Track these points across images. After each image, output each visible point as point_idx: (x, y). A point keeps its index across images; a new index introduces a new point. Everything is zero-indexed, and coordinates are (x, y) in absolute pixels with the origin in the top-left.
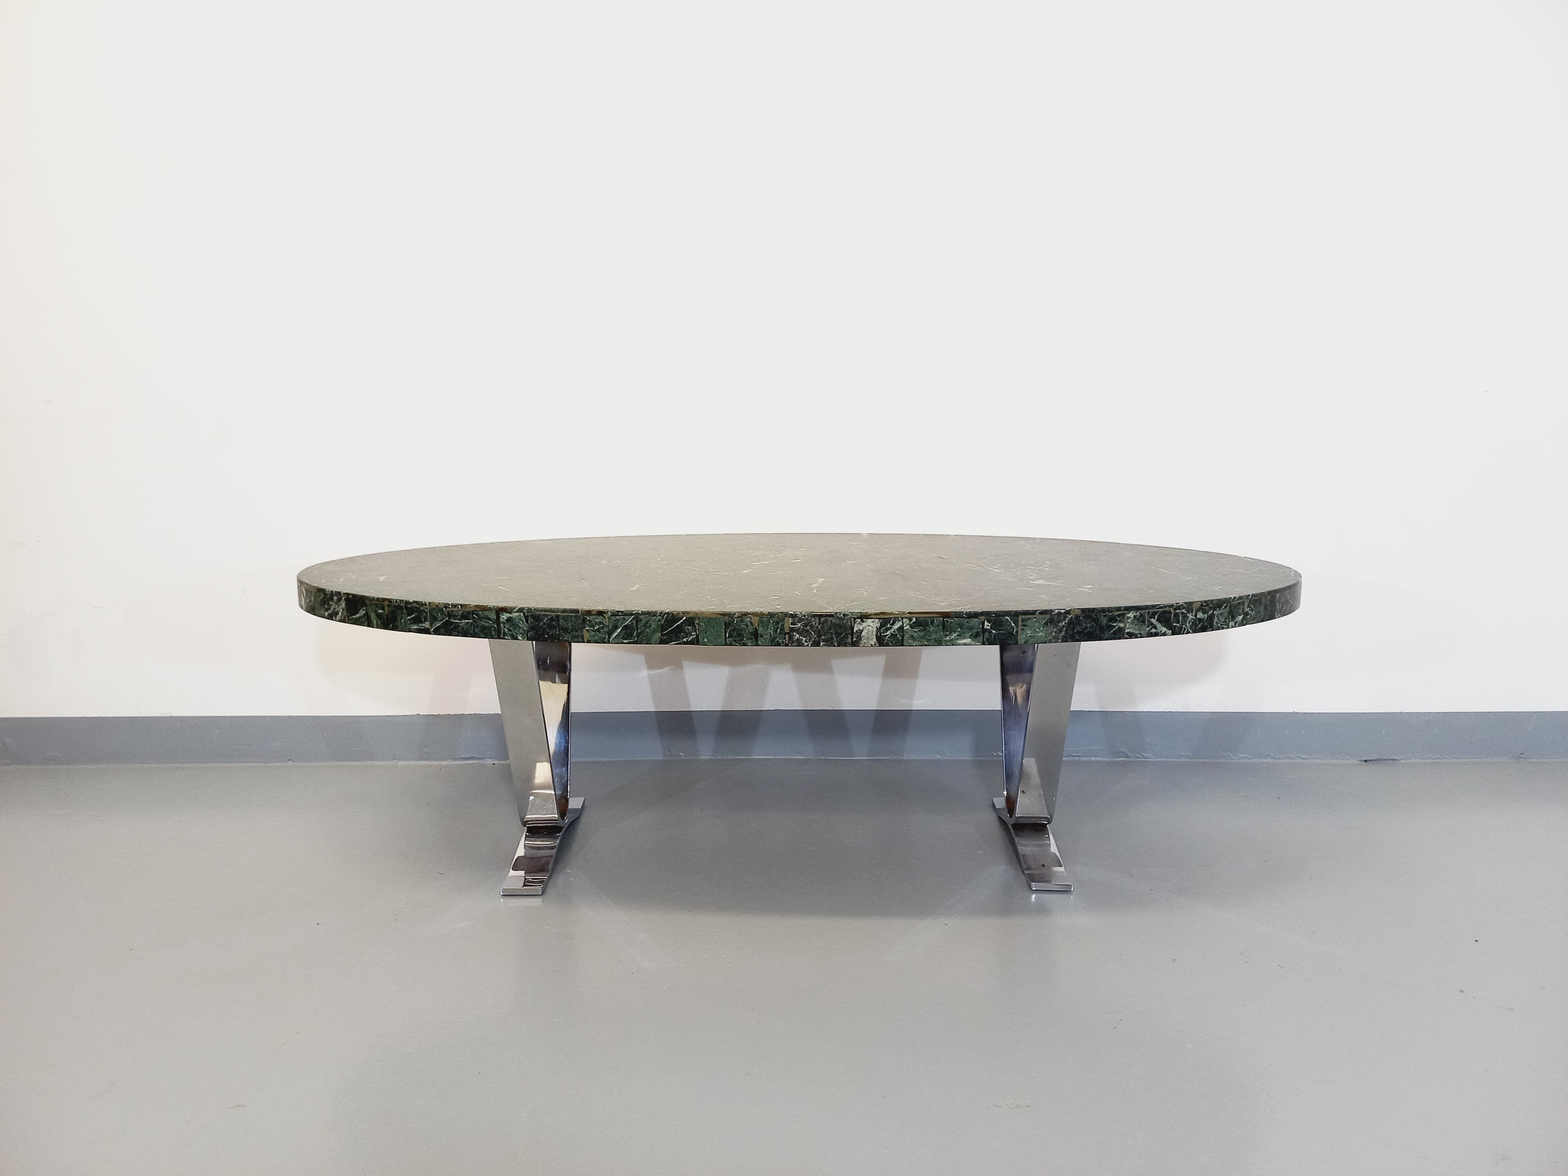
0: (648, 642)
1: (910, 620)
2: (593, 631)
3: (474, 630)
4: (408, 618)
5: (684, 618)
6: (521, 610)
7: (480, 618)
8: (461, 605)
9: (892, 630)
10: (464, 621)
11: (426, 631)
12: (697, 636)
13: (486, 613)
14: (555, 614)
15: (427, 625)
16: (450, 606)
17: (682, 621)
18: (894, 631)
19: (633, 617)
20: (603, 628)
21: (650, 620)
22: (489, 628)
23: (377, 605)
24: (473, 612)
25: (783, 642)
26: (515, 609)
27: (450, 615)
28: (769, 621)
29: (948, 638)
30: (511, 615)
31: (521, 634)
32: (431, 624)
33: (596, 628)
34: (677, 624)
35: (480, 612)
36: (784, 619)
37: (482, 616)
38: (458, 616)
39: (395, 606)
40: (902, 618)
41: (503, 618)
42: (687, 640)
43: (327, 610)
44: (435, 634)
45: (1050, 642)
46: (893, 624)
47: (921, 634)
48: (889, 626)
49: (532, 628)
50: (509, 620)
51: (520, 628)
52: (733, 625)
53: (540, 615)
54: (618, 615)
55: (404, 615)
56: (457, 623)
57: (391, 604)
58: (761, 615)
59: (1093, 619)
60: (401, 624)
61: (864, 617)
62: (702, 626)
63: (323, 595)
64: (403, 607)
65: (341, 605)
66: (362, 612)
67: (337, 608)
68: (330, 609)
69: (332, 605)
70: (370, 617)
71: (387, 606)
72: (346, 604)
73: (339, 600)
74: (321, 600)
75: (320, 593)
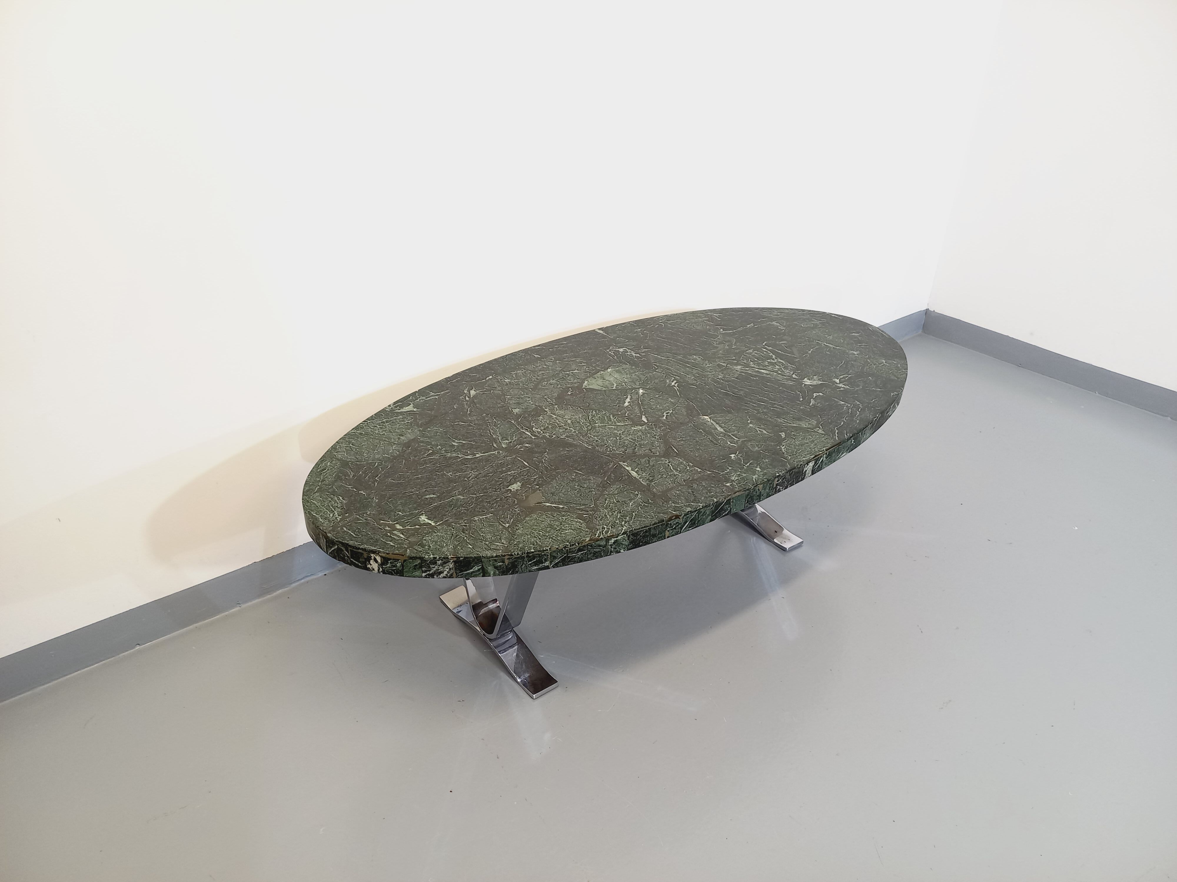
0: (704, 524)
2: (671, 530)
5: (725, 501)
6: (625, 533)
7: (593, 547)
8: (578, 543)
9: (818, 464)
10: (580, 553)
11: (546, 568)
12: (731, 509)
13: (598, 543)
14: (648, 527)
15: (547, 564)
17: (724, 504)
19: (697, 512)
20: (678, 526)
21: (706, 509)
22: (600, 552)
23: (495, 561)
24: (588, 545)
26: (620, 533)
27: (569, 552)
29: (838, 457)
30: (617, 539)
31: (623, 548)
32: (551, 562)
33: (673, 527)
34: (720, 507)
37: (595, 545)
38: (575, 551)
39: (516, 558)
41: (611, 542)
42: (724, 515)
44: (554, 568)
46: (819, 460)
49: (631, 543)
50: (615, 542)
51: (623, 545)
52: (750, 495)
53: (638, 531)
54: (688, 514)
56: (574, 555)
57: (512, 557)
60: (522, 569)
63: (419, 561)
64: (525, 557)
65: (447, 566)
66: (477, 568)
67: (441, 569)
68: (430, 571)
69: (434, 567)
70: (487, 571)
71: (507, 559)
72: (455, 564)
73: (445, 563)
74: (416, 565)
75: (414, 561)
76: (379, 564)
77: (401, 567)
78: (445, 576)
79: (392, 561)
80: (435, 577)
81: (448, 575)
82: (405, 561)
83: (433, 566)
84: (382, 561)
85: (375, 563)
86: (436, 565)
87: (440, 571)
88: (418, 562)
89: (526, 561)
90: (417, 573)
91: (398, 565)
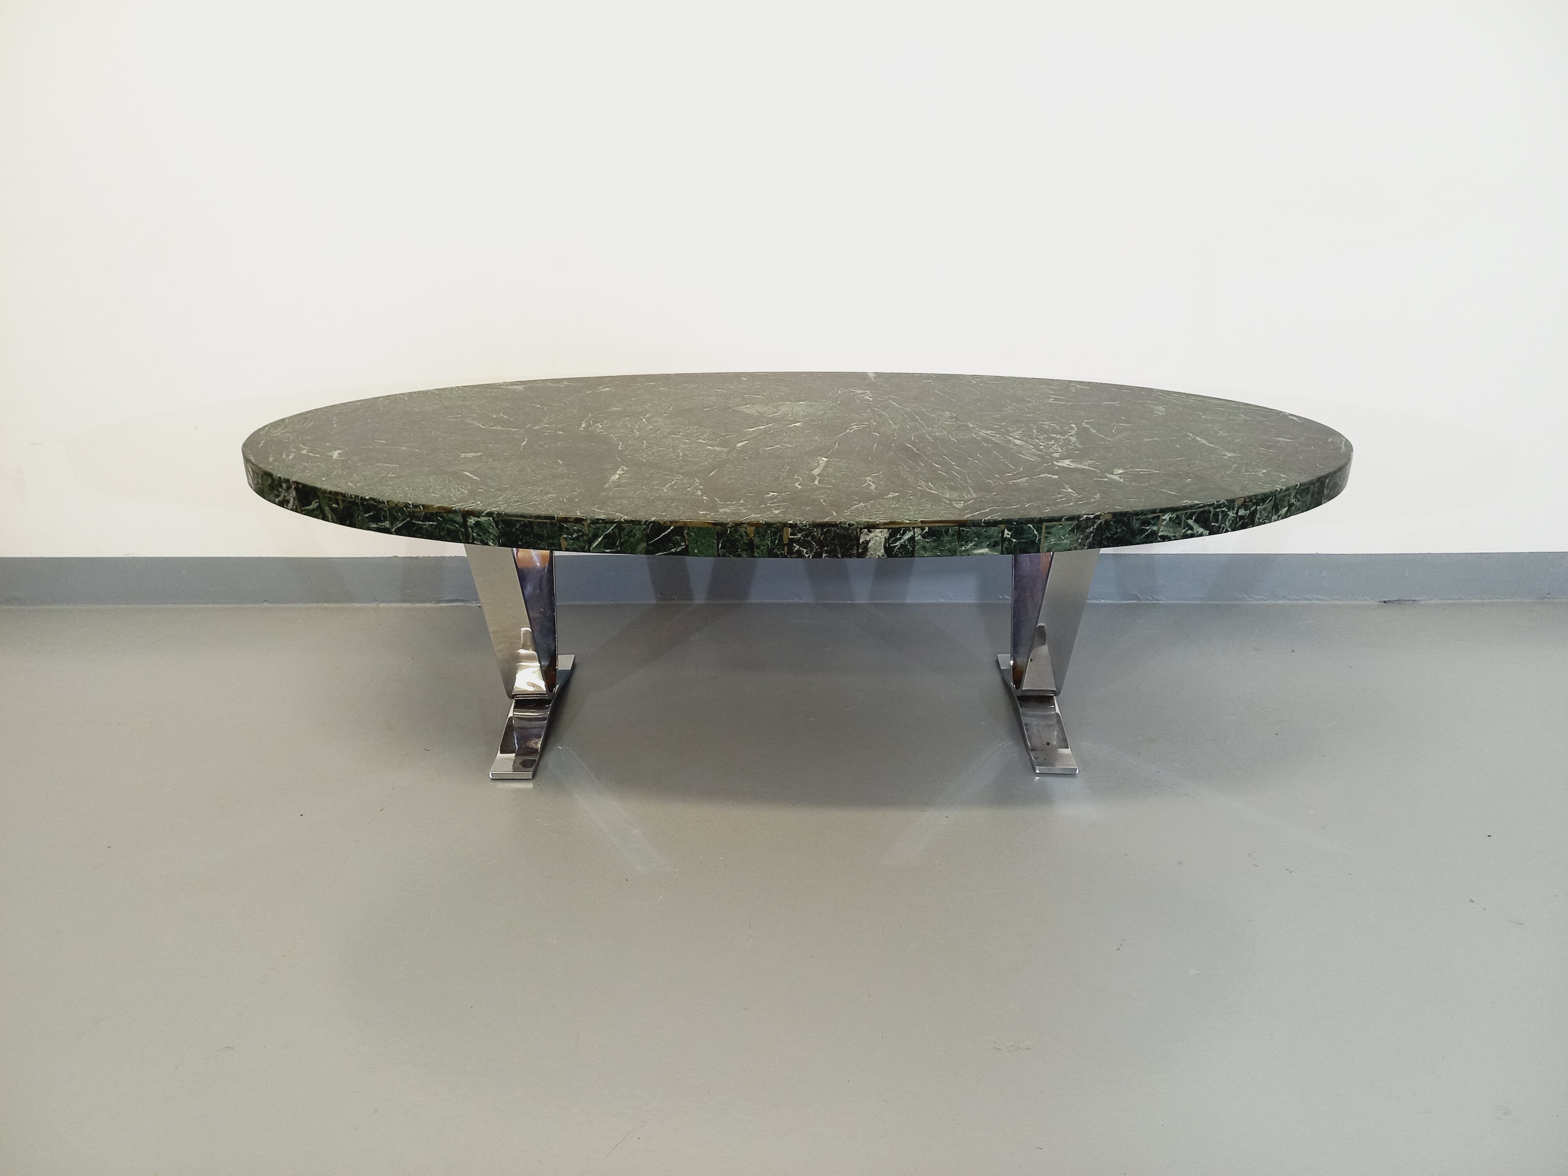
0: (633, 552)
1: (923, 529)
2: (571, 539)
3: (440, 533)
4: (366, 515)
5: (672, 528)
6: (490, 514)
7: (445, 521)
8: (423, 506)
9: (902, 541)
10: (427, 523)
11: (387, 531)
12: (687, 546)
13: (451, 515)
14: (529, 520)
15: (387, 524)
16: (411, 507)
17: (669, 530)
18: (904, 542)
19: (615, 525)
20: (582, 536)
21: (635, 528)
22: (456, 531)
23: (330, 499)
24: (437, 514)
25: (781, 553)
26: (483, 512)
27: (412, 515)
28: (766, 532)
29: (963, 548)
30: (479, 519)
31: (491, 539)
32: (392, 524)
33: (574, 536)
34: (663, 534)
35: (445, 514)
36: (783, 530)
37: (447, 518)
38: (420, 517)
39: (349, 502)
40: (914, 528)
41: (471, 522)
42: (676, 550)
43: (277, 496)
44: (397, 535)
45: (1075, 549)
46: (903, 534)
47: (934, 544)
48: (898, 536)
49: (503, 534)
50: (477, 524)
51: (490, 533)
52: (726, 536)
53: (511, 520)
54: (599, 523)
55: (361, 513)
56: (420, 524)
57: (345, 498)
58: (757, 525)
59: (1124, 523)
60: (358, 521)
61: (871, 527)
62: (692, 536)
64: (360, 503)
65: (291, 493)
66: (315, 504)
67: (287, 496)
68: (280, 496)
70: (325, 512)
71: (341, 500)
72: (297, 491)
73: (288, 488)
75: (268, 477)
78: (293, 507)
80: (286, 506)
83: (281, 490)
86: (283, 488)
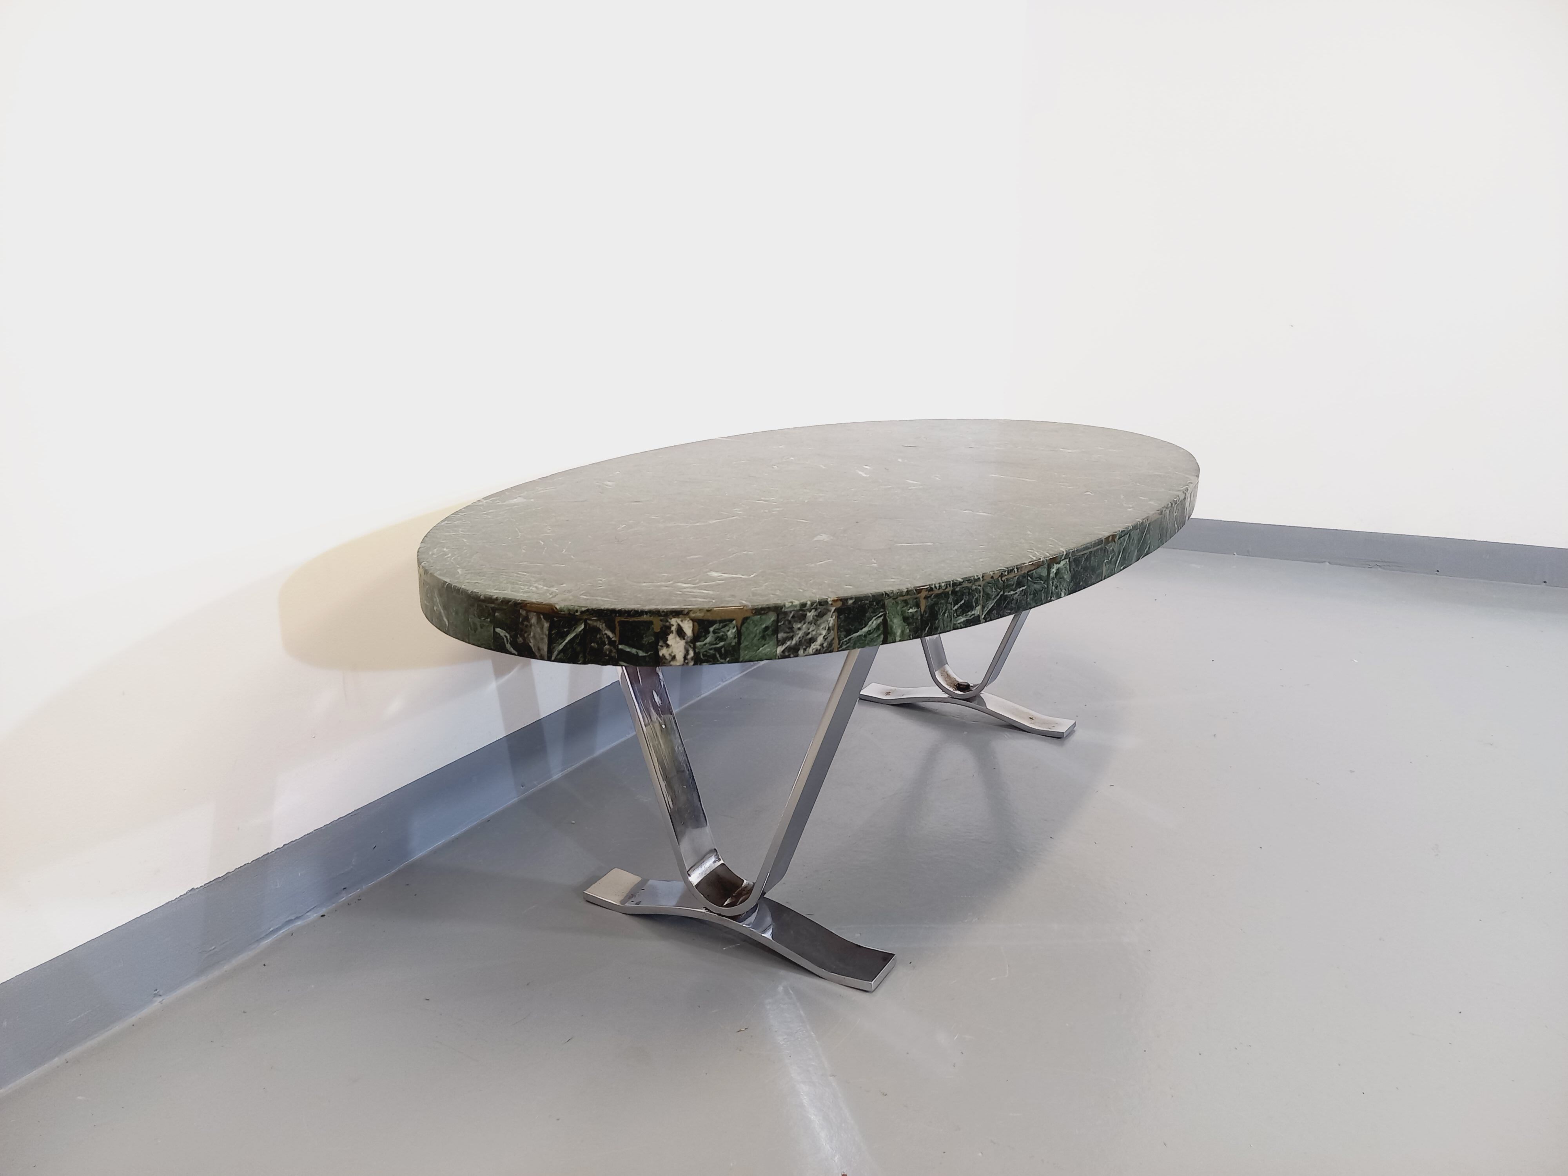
4: (953, 609)
6: (1067, 555)
8: (1017, 568)
10: (1018, 590)
13: (1039, 570)
14: (1089, 550)
16: (1006, 573)
23: (905, 602)
24: (1028, 574)
26: (1063, 555)
30: (1059, 566)
31: (1064, 589)
32: (983, 608)
35: (1034, 571)
37: (1035, 576)
38: (1013, 584)
41: (1053, 572)
44: (986, 621)
49: (1072, 577)
50: (1057, 572)
51: (1064, 580)
53: (1079, 556)
56: (1010, 596)
57: (928, 593)
63: (772, 617)
64: (950, 593)
65: (824, 622)
66: (875, 622)
67: (813, 631)
68: (792, 638)
69: (799, 629)
70: (892, 628)
71: (924, 598)
72: (838, 617)
73: (820, 615)
74: (767, 628)
75: (764, 617)
76: (689, 640)
77: (735, 638)
78: (819, 647)
79: (716, 626)
80: (801, 652)
81: (825, 645)
82: (745, 620)
83: (799, 626)
84: (696, 632)
85: (678, 639)
86: (804, 623)
87: (810, 636)
88: (772, 619)
89: (951, 604)
90: (766, 649)
91: (729, 633)
